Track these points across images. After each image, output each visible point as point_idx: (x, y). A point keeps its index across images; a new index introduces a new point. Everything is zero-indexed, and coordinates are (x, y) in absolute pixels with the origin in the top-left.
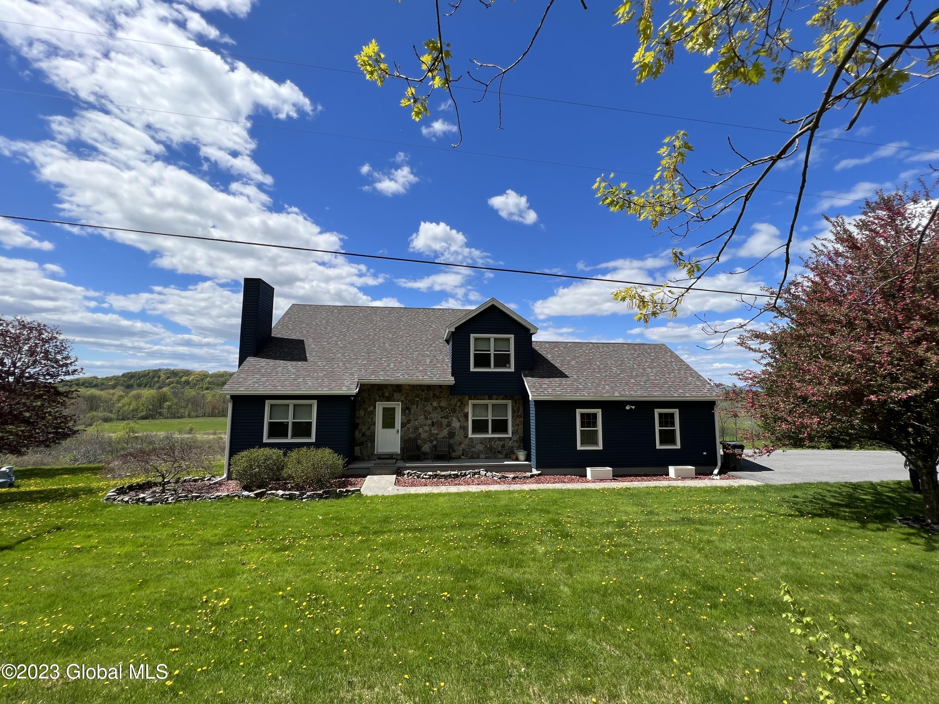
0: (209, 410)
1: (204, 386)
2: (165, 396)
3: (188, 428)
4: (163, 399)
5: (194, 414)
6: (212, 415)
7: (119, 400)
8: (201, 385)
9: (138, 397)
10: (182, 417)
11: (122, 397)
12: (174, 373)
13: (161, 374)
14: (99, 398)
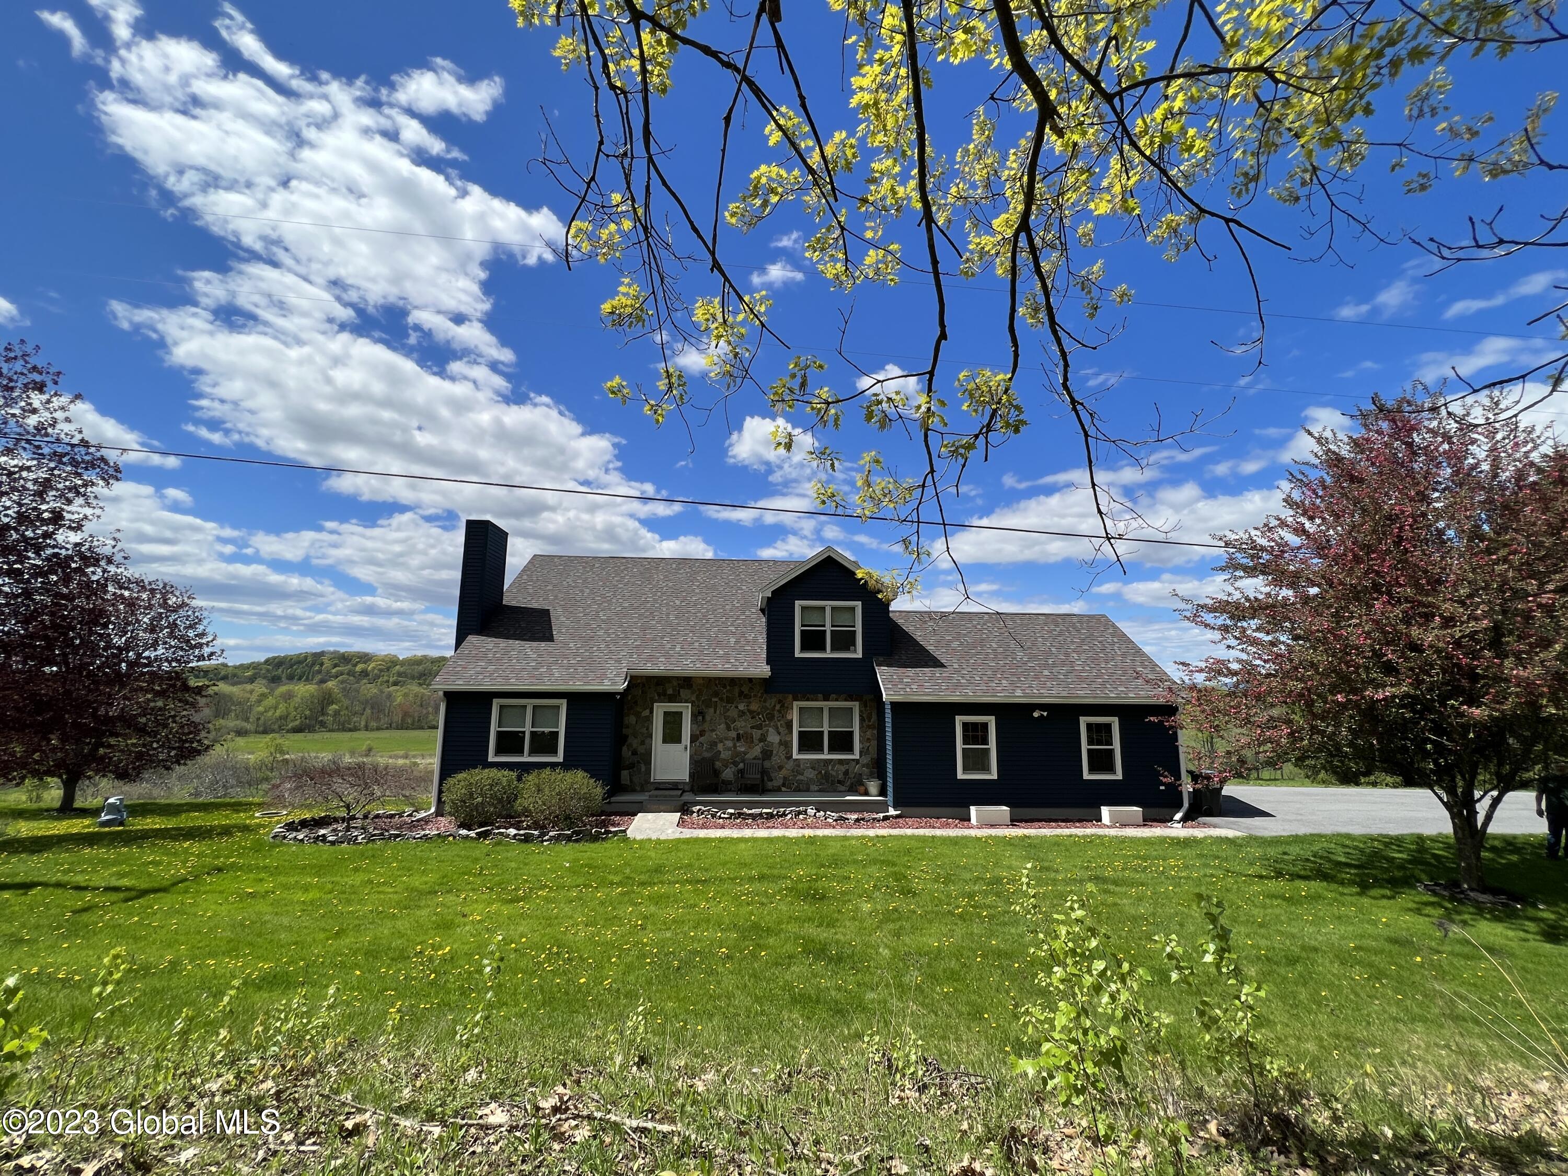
0: (397, 718)
1: (391, 680)
2: (330, 695)
3: (364, 748)
4: (327, 699)
5: (373, 724)
6: (402, 727)
7: (259, 702)
8: (386, 678)
9: (288, 696)
10: (355, 729)
11: (264, 696)
12: (344, 659)
13: (325, 659)
14: (229, 698)
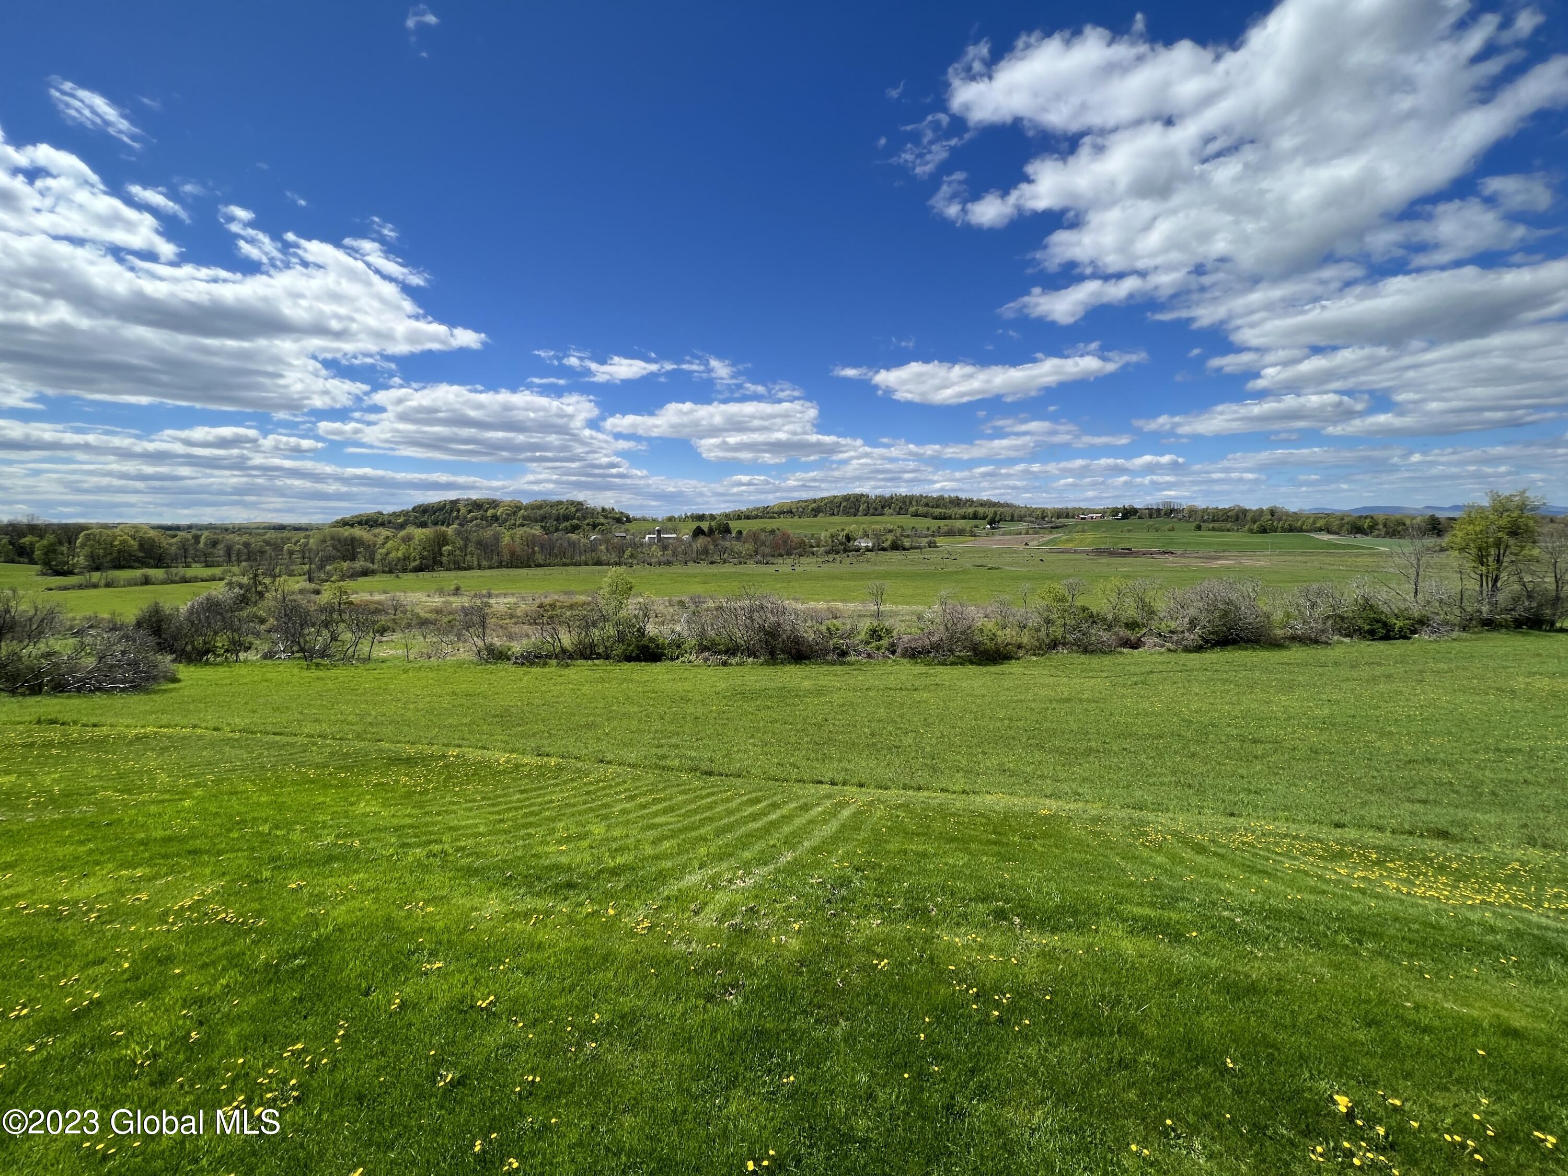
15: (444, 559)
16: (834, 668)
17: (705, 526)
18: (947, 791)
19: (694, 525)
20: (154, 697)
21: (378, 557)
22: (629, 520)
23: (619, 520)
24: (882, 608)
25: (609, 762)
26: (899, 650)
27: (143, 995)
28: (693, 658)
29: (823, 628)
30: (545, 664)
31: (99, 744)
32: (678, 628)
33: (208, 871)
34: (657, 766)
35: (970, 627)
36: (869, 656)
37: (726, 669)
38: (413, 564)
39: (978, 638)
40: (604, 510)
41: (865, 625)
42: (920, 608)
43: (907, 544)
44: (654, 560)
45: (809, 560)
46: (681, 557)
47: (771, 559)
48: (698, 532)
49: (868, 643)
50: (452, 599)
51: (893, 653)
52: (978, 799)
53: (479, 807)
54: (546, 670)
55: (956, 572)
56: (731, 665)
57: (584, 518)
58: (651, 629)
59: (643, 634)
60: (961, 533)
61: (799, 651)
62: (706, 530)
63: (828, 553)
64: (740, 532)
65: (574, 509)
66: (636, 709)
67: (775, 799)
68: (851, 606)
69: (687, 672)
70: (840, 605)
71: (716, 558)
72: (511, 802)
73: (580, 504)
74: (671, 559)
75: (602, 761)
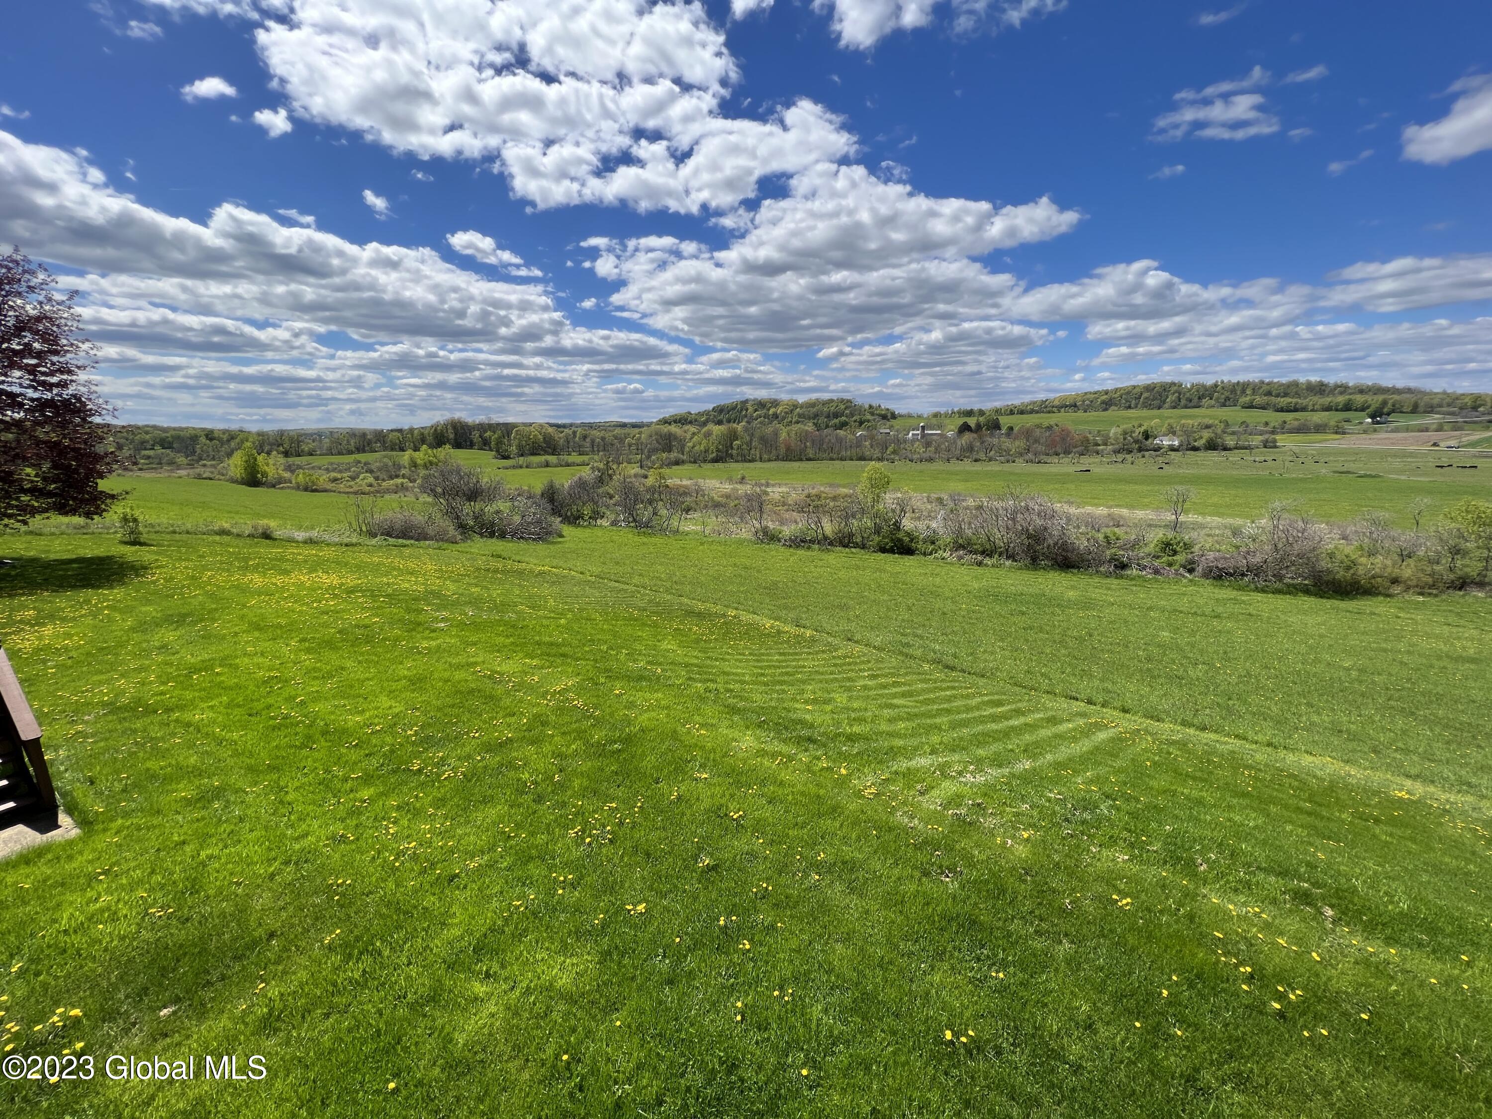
1: (794, 420)
2: (735, 433)
6: (786, 458)
7: (691, 439)
8: (790, 419)
9: (708, 435)
10: (752, 461)
13: (749, 406)
15: (734, 452)
16: (1108, 581)
17: (972, 421)
18: (1245, 739)
19: (961, 421)
20: (551, 546)
21: (687, 449)
22: (894, 416)
23: (884, 417)
24: (1182, 518)
25: (857, 642)
26: (1200, 569)
27: (532, 743)
28: (946, 555)
29: (1100, 536)
30: (809, 548)
31: (520, 573)
32: (934, 525)
33: (570, 670)
34: (901, 653)
35: (1314, 549)
36: (1157, 572)
37: (980, 570)
38: (711, 456)
39: (1324, 564)
40: (871, 407)
41: (1155, 537)
42: (1238, 521)
43: (1230, 441)
44: (915, 457)
45: (1091, 460)
46: (944, 455)
47: (1044, 458)
48: (965, 428)
49: (1158, 557)
50: (738, 486)
51: (1191, 571)
52: (1291, 758)
53: (747, 661)
54: (809, 553)
55: (1301, 480)
56: (987, 565)
57: (852, 415)
58: (907, 524)
59: (898, 529)
60: (1320, 429)
61: (1066, 558)
62: (973, 426)
63: (1117, 452)
64: (1011, 429)
65: (843, 407)
66: (886, 597)
67: (1020, 705)
68: (1140, 514)
69: (939, 569)
70: (1125, 512)
71: (982, 456)
72: (771, 661)
73: (849, 401)
74: (933, 456)
75: (849, 640)
